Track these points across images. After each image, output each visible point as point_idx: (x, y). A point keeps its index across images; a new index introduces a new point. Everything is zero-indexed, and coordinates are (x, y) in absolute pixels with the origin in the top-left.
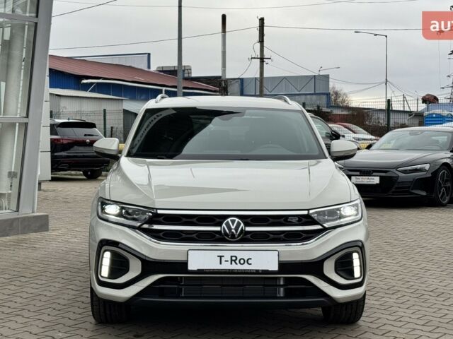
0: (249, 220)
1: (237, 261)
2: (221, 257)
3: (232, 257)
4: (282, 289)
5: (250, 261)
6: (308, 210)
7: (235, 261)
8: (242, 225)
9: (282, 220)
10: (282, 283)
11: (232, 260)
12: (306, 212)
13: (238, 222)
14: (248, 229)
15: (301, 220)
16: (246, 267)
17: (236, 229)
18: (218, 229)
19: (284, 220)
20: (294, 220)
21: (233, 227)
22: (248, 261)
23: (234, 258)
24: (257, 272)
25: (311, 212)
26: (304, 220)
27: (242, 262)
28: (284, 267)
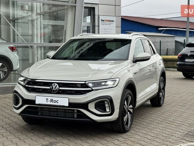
0: (61, 85)
1: (53, 101)
2: (47, 99)
3: (51, 99)
4: (76, 114)
5: (58, 102)
6: (85, 82)
7: (52, 101)
8: (58, 87)
9: (74, 85)
10: (76, 112)
11: (51, 101)
12: (84, 83)
13: (56, 85)
14: (60, 88)
15: (82, 86)
16: (56, 104)
17: (55, 88)
18: (49, 88)
19: (75, 85)
20: (79, 86)
21: (54, 87)
22: (57, 102)
23: (52, 100)
24: (60, 106)
25: (87, 82)
26: (83, 86)
27: (55, 102)
28: (71, 105)
